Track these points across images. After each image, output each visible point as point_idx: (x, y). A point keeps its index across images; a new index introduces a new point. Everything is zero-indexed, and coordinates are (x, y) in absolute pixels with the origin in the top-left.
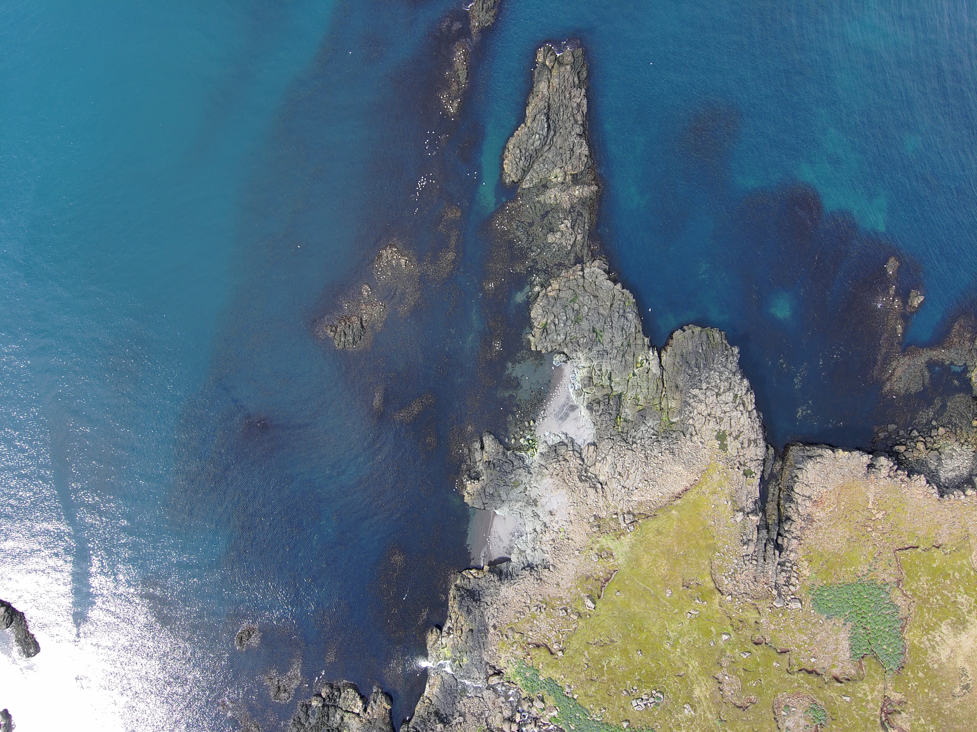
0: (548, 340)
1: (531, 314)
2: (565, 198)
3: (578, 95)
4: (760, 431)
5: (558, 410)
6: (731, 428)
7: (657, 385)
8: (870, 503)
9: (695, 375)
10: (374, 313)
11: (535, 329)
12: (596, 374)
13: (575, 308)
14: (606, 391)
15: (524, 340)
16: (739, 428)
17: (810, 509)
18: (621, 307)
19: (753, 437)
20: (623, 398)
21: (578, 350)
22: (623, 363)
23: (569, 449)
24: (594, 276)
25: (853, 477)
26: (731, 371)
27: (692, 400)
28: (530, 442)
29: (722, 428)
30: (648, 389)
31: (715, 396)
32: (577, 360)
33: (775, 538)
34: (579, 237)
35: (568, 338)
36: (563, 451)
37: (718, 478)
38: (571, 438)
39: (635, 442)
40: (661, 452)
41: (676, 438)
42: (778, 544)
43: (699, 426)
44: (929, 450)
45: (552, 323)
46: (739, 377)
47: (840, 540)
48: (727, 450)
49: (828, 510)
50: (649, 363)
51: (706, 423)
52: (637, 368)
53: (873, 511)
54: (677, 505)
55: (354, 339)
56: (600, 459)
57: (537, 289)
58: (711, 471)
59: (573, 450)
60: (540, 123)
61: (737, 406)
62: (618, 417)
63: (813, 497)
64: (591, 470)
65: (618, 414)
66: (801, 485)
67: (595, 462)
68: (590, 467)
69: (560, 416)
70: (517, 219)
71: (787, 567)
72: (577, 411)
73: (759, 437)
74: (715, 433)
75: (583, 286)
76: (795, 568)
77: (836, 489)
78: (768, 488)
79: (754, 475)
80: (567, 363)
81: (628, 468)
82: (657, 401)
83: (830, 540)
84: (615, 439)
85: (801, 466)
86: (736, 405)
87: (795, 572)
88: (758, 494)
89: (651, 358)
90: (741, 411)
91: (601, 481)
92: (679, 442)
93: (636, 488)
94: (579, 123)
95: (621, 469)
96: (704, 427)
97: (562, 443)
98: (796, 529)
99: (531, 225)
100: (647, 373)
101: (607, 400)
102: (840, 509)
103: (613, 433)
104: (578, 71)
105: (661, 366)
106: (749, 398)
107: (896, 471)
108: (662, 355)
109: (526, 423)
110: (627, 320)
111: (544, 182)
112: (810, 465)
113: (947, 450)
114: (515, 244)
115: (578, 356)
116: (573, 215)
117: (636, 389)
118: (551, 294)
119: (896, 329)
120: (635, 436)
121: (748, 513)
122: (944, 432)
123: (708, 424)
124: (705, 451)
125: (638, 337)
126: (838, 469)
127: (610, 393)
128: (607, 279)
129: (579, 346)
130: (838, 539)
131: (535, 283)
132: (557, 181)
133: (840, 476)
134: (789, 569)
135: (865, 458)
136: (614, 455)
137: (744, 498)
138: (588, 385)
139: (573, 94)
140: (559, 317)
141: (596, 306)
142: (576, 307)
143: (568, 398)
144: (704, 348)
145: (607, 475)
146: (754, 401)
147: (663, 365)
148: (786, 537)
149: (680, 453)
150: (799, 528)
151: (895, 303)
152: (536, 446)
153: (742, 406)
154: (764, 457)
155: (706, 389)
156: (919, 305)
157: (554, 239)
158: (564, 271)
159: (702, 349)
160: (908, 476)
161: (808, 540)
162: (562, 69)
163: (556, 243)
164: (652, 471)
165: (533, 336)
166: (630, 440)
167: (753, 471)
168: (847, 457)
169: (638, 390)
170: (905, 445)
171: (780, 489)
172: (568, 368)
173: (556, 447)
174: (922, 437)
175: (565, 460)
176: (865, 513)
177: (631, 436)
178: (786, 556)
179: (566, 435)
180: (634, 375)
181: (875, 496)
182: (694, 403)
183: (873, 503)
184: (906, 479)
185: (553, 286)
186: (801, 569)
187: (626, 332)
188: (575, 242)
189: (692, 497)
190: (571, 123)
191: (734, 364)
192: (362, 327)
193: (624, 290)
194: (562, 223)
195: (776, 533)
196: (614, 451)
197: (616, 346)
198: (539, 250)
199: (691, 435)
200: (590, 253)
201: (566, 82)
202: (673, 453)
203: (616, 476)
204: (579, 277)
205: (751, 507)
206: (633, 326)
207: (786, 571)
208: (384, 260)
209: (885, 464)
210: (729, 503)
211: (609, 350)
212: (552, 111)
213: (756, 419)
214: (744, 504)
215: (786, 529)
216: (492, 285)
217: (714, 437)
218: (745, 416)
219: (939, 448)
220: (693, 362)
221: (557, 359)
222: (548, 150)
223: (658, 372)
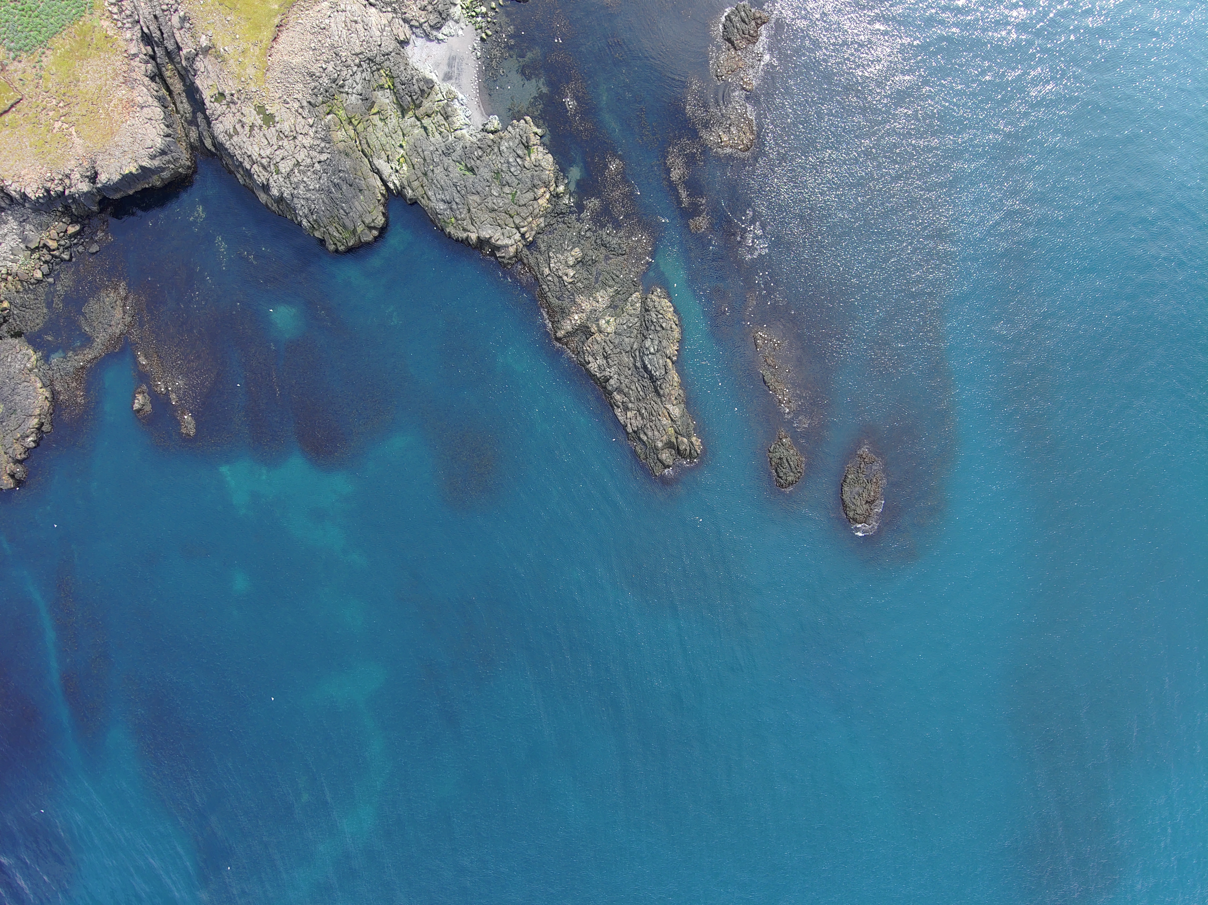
0: (517, 136)
1: (551, 156)
2: (587, 306)
3: (633, 421)
4: (231, 150)
5: (463, 67)
6: (264, 135)
7: (369, 146)
8: (74, 133)
9: (334, 174)
10: (726, 63)
11: (539, 142)
12: (443, 127)
13: (507, 187)
14: (422, 110)
15: (544, 126)
16: (255, 139)
17: (134, 95)
18: (458, 212)
19: (235, 138)
20: (399, 113)
21: (478, 143)
22: (420, 150)
23: (426, 24)
24: (507, 234)
25: (107, 150)
26: (298, 198)
27: (323, 145)
28: (474, 14)
29: (273, 129)
30: (377, 138)
31: (300, 161)
32: (473, 132)
33: (156, 48)
34: (547, 271)
35: (496, 150)
36: (432, 17)
37: (248, 71)
38: (431, 41)
39: (358, 67)
40: (325, 69)
41: (317, 96)
42: (149, 45)
43: (299, 120)
44: (41, 245)
45: (523, 156)
46: (285, 195)
47: (87, 76)
48: (255, 110)
49: (115, 101)
50: (392, 168)
51: (293, 127)
52: (402, 156)
53: (67, 126)
54: (276, 16)
55: (731, 21)
56: (386, 28)
57: (561, 188)
58: (260, 74)
59: (421, 25)
60: (657, 365)
61: (270, 162)
62: (392, 87)
63: (138, 109)
64: (390, 15)
65: (393, 89)
66: (157, 117)
67: (390, 26)
68: (393, 17)
69: (457, 60)
70: (626, 256)
71: (128, 22)
72: (441, 76)
73: (228, 143)
74: (277, 119)
75: (512, 217)
76: (120, 24)
77: (117, 128)
78: (191, 106)
79: (213, 100)
80: (483, 125)
81: (350, 32)
82: (360, 128)
83: (97, 70)
84: (382, 57)
85: (168, 139)
86: (272, 162)
87: (118, 20)
88: (198, 82)
89: (393, 177)
90: (263, 158)
91: (372, 7)
92: (311, 92)
93: (330, 16)
94: (615, 393)
95: (358, 27)
96: (293, 121)
97: (437, 27)
98: (139, 67)
99: (607, 258)
100: (388, 156)
101: (414, 97)
102: (104, 108)
103: (388, 62)
104: (648, 450)
105: (378, 172)
106: (262, 177)
107: (65, 190)
108: (383, 188)
109: (490, 33)
110: (443, 200)
111: (619, 310)
112: (159, 143)
113: (21, 257)
114: (613, 228)
115: (474, 138)
116: (567, 292)
117: (390, 129)
118: (542, 190)
119: (146, 358)
120: (362, 73)
121: (197, 55)
122: (35, 274)
123: (290, 126)
124: (278, 96)
125: (420, 189)
126: (126, 149)
127: (416, 111)
128: (490, 238)
129: (479, 148)
130: (89, 76)
131: (568, 196)
132: (605, 319)
133: (120, 144)
134: (125, 21)
135: (105, 178)
136: (374, 38)
137: (210, 68)
138: (445, 107)
139: (639, 418)
140: (519, 168)
141: (486, 200)
142: (507, 189)
143: (459, 86)
144: (341, 211)
145: (369, 14)
146: (255, 176)
147: (375, 175)
148: (145, 55)
149: (303, 79)
150: (136, 69)
151: (162, 386)
152: (464, 12)
153: (266, 164)
154: (212, 125)
155: (314, 164)
156: (135, 397)
157: (573, 253)
158: (543, 225)
159: (342, 208)
160: (48, 191)
161: (121, 58)
162: (665, 438)
163: (568, 251)
164: (323, 41)
165: (536, 134)
166: (365, 65)
167: (216, 104)
168: (124, 168)
169: (387, 130)
170: (71, 236)
171: (178, 112)
172: (478, 120)
173: (443, 19)
174: (56, 257)
175: (423, 9)
176: (74, 119)
177: (367, 71)
178: (135, 34)
179: (438, 40)
180: (401, 146)
181: (73, 143)
182: (318, 143)
183: (71, 135)
184: (49, 185)
185: (545, 201)
186: (113, 25)
187: (436, 186)
188: (549, 265)
189: (265, 33)
190: (624, 384)
191: (299, 206)
192: (729, 40)
193: (465, 235)
194: (573, 277)
195: (158, 55)
196: (376, 43)
197: (439, 167)
198: (583, 233)
199: (302, 107)
200: (525, 261)
201: (653, 426)
202: (312, 75)
203: (359, 18)
204: (522, 224)
205: (197, 63)
206: (433, 198)
207: (128, 17)
208: (746, 128)
209: (79, 184)
210: (222, 50)
211: (445, 159)
212: (651, 389)
213: (242, 160)
214: (206, 61)
215: (149, 65)
216: (613, 167)
217: (276, 114)
218: (256, 154)
219: (31, 255)
220: (344, 187)
221: (495, 122)
222: (633, 345)
223: (376, 162)
